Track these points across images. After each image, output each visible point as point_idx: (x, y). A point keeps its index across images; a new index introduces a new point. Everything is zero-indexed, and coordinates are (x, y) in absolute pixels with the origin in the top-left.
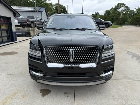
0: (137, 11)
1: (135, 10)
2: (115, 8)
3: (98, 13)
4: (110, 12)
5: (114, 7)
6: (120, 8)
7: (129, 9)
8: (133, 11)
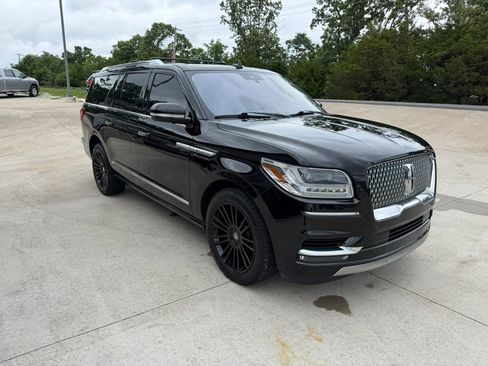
0: (212, 53)
1: (205, 49)
2: (147, 38)
3: (85, 48)
4: (131, 48)
5: (143, 34)
6: (162, 39)
7: (190, 46)
8: (201, 50)
